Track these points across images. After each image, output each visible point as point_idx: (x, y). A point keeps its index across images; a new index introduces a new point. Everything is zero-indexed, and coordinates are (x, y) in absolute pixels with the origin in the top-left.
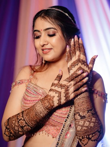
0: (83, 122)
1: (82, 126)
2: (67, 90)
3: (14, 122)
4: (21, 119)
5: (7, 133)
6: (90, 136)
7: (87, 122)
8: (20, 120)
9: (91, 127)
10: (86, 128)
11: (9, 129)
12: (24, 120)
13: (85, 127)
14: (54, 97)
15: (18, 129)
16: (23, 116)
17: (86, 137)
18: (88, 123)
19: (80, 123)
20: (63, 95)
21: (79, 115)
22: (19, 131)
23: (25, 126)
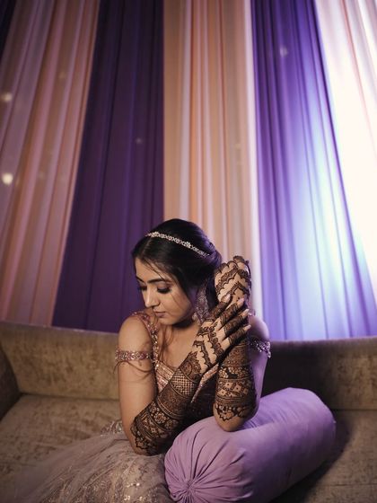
0: (231, 384)
1: (229, 391)
2: (212, 335)
3: (146, 421)
4: (156, 412)
5: (140, 444)
6: (239, 409)
7: (237, 386)
8: (154, 414)
9: (244, 395)
10: (233, 395)
11: (141, 436)
12: (161, 411)
13: (233, 392)
14: (196, 353)
15: (157, 430)
16: (157, 406)
17: (232, 410)
18: (240, 388)
19: (226, 385)
20: (208, 346)
21: (227, 371)
22: (159, 434)
23: (166, 421)
